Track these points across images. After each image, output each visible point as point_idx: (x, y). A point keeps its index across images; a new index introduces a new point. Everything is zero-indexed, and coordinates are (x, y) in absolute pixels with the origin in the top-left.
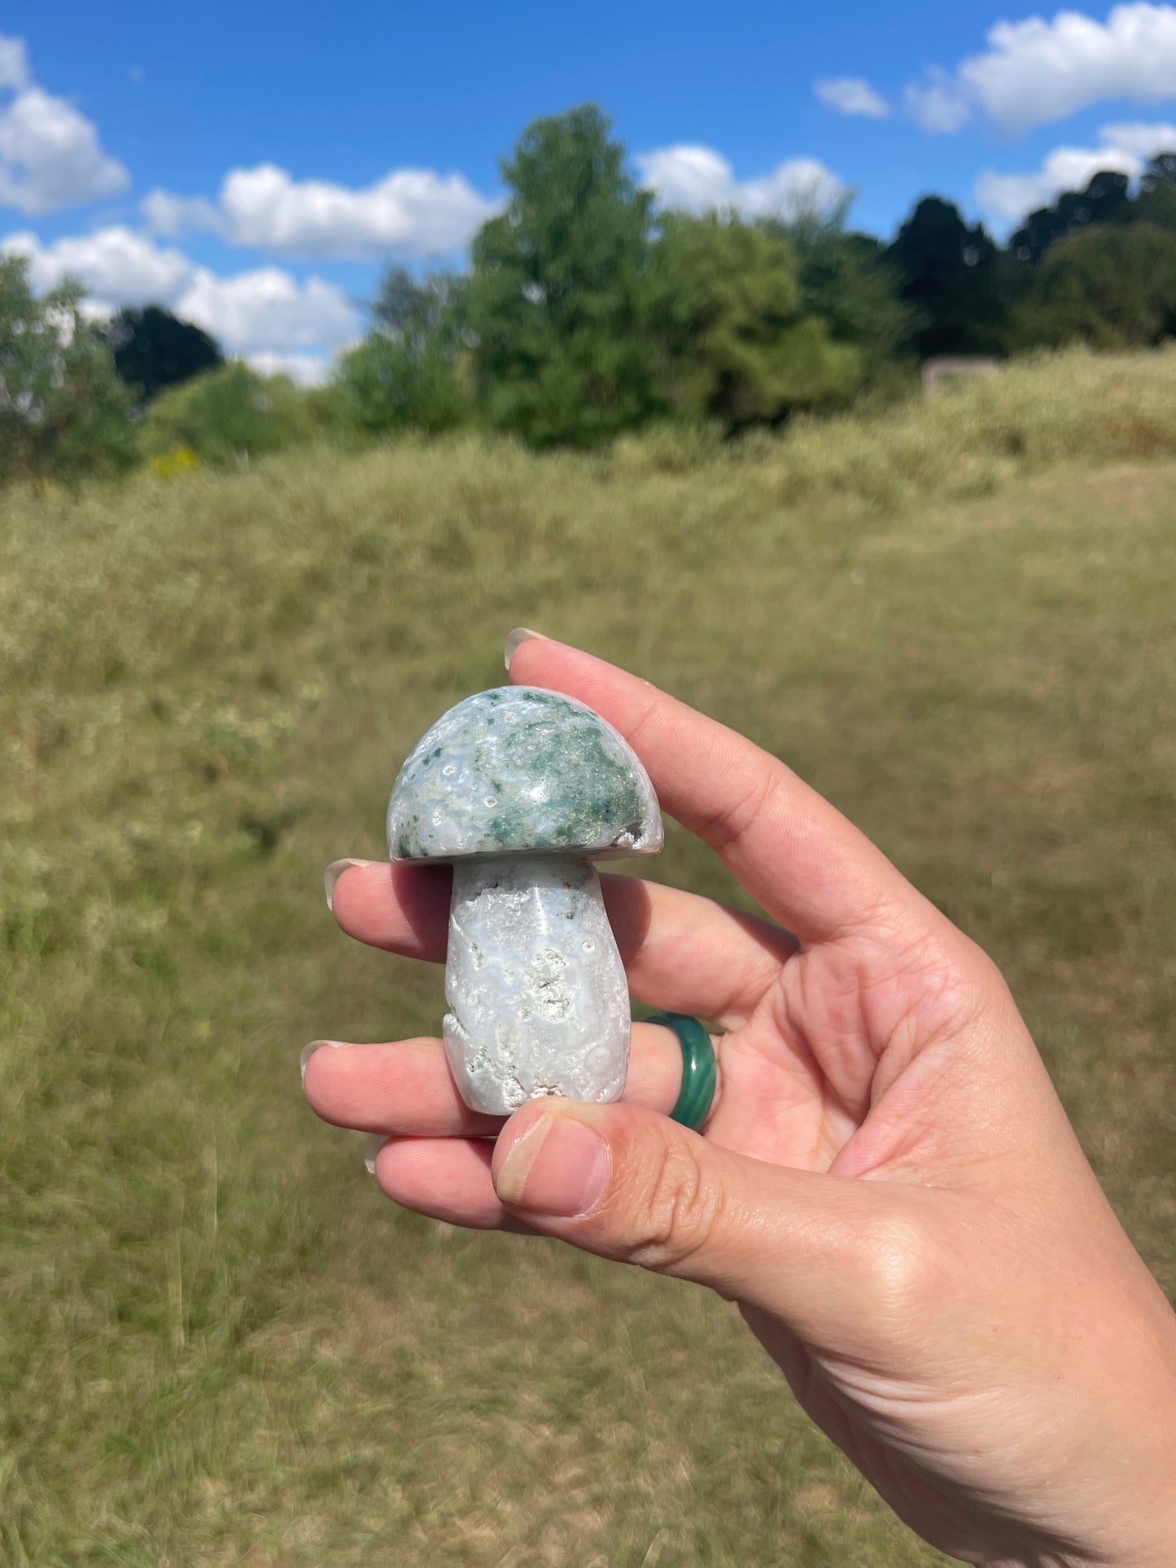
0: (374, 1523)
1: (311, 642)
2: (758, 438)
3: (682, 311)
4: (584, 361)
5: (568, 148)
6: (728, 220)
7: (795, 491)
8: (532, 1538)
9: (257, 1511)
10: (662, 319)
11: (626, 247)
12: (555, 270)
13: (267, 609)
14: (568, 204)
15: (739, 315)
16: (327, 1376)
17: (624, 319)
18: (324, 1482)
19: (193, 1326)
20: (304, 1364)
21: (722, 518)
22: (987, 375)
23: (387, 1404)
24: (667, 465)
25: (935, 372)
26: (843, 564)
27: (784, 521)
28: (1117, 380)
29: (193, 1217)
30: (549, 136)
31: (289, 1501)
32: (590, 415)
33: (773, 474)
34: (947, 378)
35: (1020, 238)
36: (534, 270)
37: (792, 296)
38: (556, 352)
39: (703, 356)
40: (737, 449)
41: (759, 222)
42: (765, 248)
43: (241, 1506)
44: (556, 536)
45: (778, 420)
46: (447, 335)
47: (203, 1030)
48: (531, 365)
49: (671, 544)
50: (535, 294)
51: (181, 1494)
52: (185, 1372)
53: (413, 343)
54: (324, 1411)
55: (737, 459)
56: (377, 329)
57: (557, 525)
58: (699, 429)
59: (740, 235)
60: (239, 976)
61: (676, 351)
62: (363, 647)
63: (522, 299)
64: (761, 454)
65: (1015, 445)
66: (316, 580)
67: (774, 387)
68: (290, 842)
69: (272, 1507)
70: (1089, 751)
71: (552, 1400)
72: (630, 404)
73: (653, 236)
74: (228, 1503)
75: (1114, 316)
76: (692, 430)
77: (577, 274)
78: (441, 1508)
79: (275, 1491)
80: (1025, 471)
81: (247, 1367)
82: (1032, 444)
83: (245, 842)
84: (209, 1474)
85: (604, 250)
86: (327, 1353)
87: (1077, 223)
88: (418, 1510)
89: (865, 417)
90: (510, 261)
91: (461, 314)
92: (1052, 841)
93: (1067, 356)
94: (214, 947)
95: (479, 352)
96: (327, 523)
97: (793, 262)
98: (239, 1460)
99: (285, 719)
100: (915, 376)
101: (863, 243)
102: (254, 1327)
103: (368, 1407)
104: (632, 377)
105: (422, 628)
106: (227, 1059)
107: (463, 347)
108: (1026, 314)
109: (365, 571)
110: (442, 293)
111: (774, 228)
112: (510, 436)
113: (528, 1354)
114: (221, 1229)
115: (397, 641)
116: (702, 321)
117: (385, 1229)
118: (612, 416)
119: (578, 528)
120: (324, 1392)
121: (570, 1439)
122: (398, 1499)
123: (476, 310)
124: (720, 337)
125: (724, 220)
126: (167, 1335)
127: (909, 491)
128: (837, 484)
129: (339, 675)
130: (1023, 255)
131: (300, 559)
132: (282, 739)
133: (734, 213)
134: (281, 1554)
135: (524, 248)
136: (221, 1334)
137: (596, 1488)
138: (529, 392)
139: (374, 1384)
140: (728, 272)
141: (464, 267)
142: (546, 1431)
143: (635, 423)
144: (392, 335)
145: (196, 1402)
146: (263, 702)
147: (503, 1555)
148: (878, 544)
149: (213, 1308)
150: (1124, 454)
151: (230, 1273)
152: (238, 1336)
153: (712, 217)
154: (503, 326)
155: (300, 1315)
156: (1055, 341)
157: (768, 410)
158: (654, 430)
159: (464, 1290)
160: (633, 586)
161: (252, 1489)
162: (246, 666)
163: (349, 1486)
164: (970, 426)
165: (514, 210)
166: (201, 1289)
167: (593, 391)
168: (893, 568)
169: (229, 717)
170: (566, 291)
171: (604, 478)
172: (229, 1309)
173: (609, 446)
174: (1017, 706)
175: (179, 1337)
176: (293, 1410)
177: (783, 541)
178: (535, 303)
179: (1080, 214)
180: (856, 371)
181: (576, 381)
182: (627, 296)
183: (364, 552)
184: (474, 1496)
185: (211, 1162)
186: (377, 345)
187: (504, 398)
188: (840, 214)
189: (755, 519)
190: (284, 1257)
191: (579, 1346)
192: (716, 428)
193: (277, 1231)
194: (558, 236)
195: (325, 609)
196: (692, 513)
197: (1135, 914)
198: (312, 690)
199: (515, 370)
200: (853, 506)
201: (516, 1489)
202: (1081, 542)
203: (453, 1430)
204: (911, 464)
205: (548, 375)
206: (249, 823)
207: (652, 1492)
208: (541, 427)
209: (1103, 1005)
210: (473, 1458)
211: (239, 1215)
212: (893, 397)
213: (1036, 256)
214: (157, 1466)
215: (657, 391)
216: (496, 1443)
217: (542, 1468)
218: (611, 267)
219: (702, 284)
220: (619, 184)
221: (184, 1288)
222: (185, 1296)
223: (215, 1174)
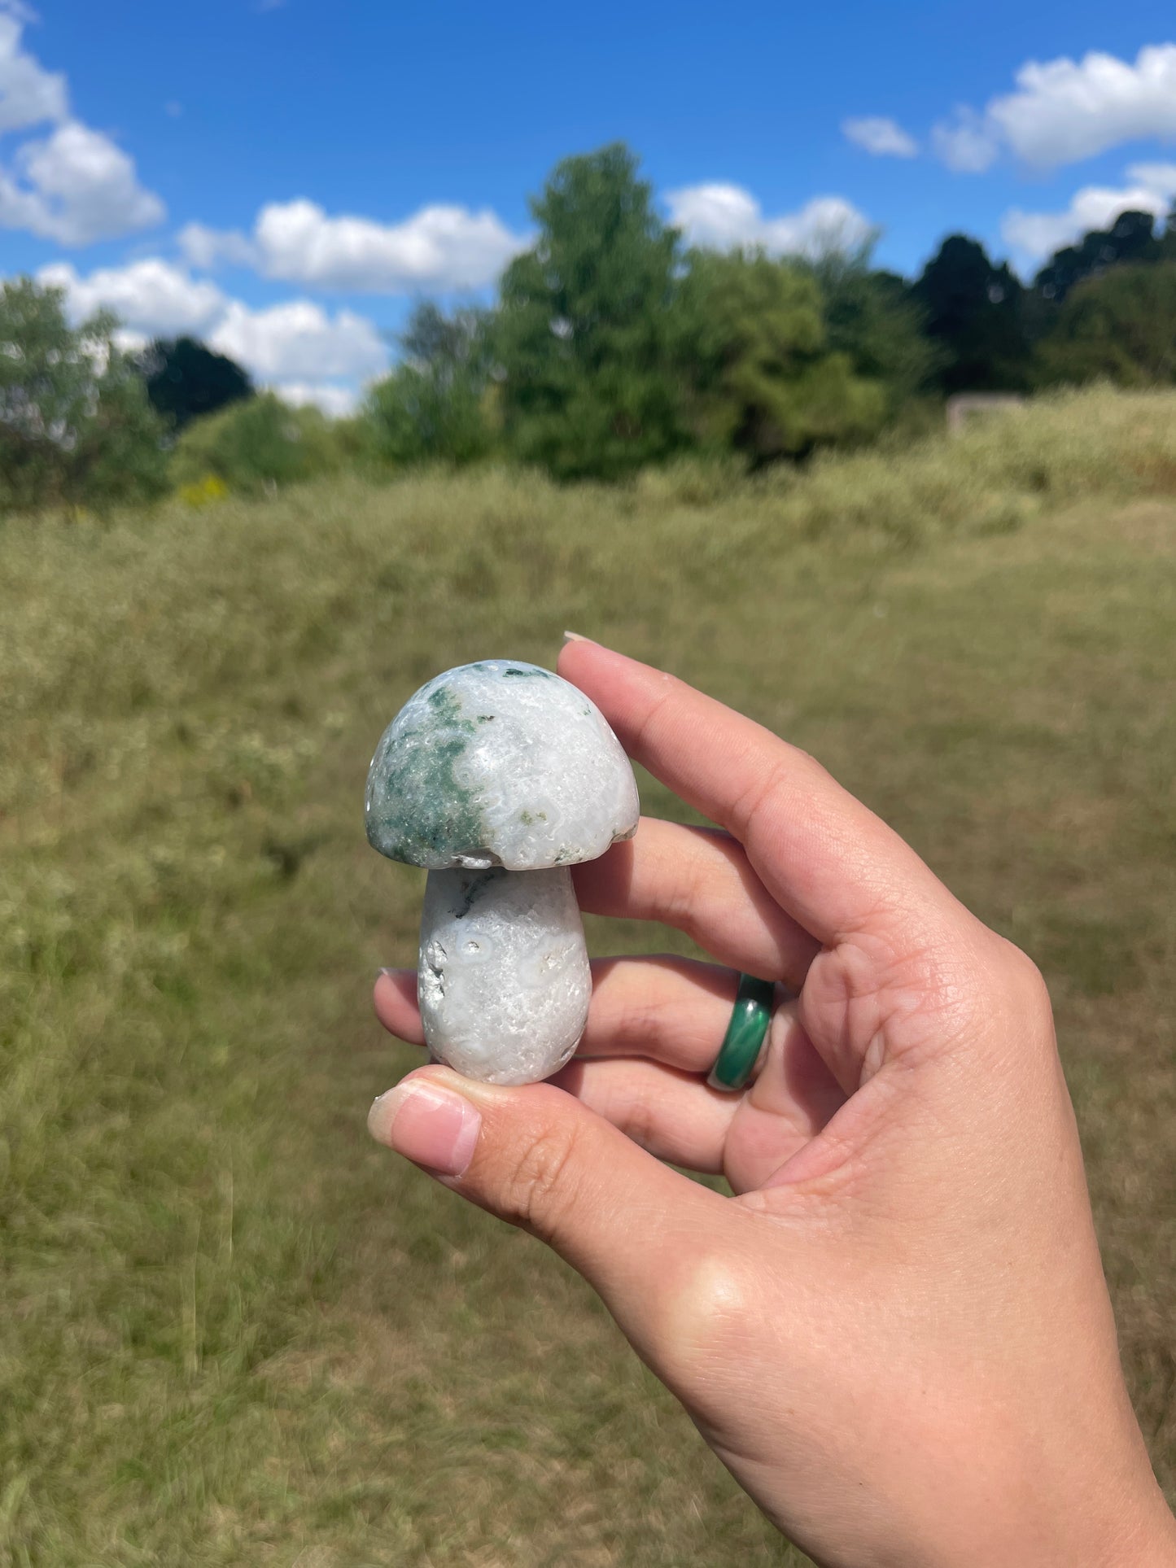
0: (384, 1555)
1: (336, 670)
2: (782, 472)
3: (707, 346)
4: (609, 395)
5: (597, 186)
6: (754, 258)
7: (818, 525)
9: (267, 1540)
10: (688, 354)
11: (653, 283)
13: (292, 637)
14: (595, 240)
15: (764, 351)
16: (339, 1406)
17: (649, 354)
18: (335, 1512)
19: (207, 1351)
20: (316, 1392)
21: (745, 550)
22: (1011, 411)
23: (398, 1434)
24: (690, 498)
25: (959, 408)
26: (866, 597)
27: (808, 554)
28: (1141, 417)
29: (208, 1244)
30: (579, 174)
31: (299, 1529)
32: (615, 449)
33: (797, 508)
34: (972, 414)
35: (1045, 276)
36: (561, 304)
37: (817, 332)
38: (583, 387)
39: (727, 391)
40: (761, 483)
41: (784, 259)
42: (791, 285)
43: (251, 1534)
44: (579, 566)
45: (802, 454)
46: (474, 368)
47: (221, 1055)
48: (557, 398)
49: (694, 576)
50: (562, 329)
51: (192, 1520)
52: (197, 1398)
53: (441, 377)
54: (335, 1441)
55: (761, 493)
56: (406, 363)
57: (581, 556)
58: (723, 462)
59: (766, 273)
60: (258, 1001)
61: (701, 385)
62: (387, 676)
63: (549, 334)
64: (784, 488)
65: (1039, 481)
66: (342, 609)
67: (799, 422)
68: (310, 868)
69: (282, 1536)
70: (1112, 787)
71: (564, 1435)
72: (655, 437)
73: (680, 273)
74: (238, 1531)
75: (1140, 354)
76: (716, 464)
77: (604, 308)
78: (451, 1541)
79: (286, 1520)
80: (1049, 507)
81: (258, 1395)
82: (1056, 480)
83: (266, 867)
84: (220, 1501)
85: (630, 286)
86: (339, 1382)
87: (1103, 262)
88: (428, 1542)
89: (889, 452)
90: (538, 296)
91: (488, 347)
92: (1073, 877)
93: (1091, 393)
94: (233, 972)
95: (507, 386)
96: (354, 552)
97: (819, 299)
98: (249, 1488)
99: (309, 745)
100: (939, 413)
101: (887, 281)
102: (266, 1355)
103: (379, 1437)
104: (657, 411)
106: (245, 1084)
107: (489, 379)
108: (1050, 351)
109: (389, 600)
110: (471, 329)
111: (799, 265)
112: (536, 468)
113: (540, 1387)
114: (236, 1255)
116: (728, 356)
117: (399, 1258)
118: (636, 449)
119: (601, 560)
120: (336, 1421)
121: (582, 1474)
122: (408, 1531)
123: (503, 344)
124: (745, 373)
125: (750, 258)
126: (180, 1361)
127: (932, 526)
128: (860, 518)
129: (363, 703)
130: (1048, 294)
131: (326, 588)
132: (305, 766)
133: (760, 251)
135: (552, 284)
136: (233, 1361)
137: (607, 1524)
138: (555, 425)
139: (386, 1415)
140: (754, 308)
141: (492, 301)
142: (557, 1466)
143: (659, 457)
144: (421, 368)
145: (208, 1428)
146: (288, 729)
148: (901, 578)
149: (227, 1334)
150: (1149, 491)
151: (244, 1299)
152: (250, 1363)
153: (738, 254)
154: (528, 359)
155: (312, 1342)
156: (1079, 378)
157: (792, 444)
158: (678, 464)
159: (477, 1321)
160: (656, 618)
161: (262, 1518)
162: (270, 692)
163: (359, 1516)
164: (994, 461)
165: (543, 246)
166: (215, 1316)
167: (618, 425)
168: (916, 602)
169: (254, 743)
170: (592, 326)
171: (628, 510)
172: (243, 1335)
173: (634, 479)
174: (1042, 743)
175: (192, 1362)
176: (304, 1438)
177: (806, 574)
178: (562, 337)
179: (1106, 252)
180: (880, 407)
181: (603, 412)
182: (653, 331)
183: (389, 582)
184: (484, 1529)
185: (227, 1188)
186: (406, 377)
187: (530, 431)
188: (865, 252)
189: (777, 552)
190: (299, 1284)
191: (592, 1380)
192: (740, 462)
193: (291, 1257)
194: (586, 272)
195: (352, 638)
196: (715, 546)
197: (1157, 953)
198: (336, 718)
199: (542, 403)
200: (876, 540)
201: (527, 1523)
202: (1105, 579)
203: (465, 1463)
204: (934, 499)
205: (574, 408)
206: (271, 849)
207: (663, 1529)
208: (566, 459)
209: (1125, 1044)
210: (484, 1490)
211: (254, 1241)
212: (917, 433)
213: (1061, 294)
214: (168, 1491)
215: (682, 424)
216: (508, 1476)
217: (552, 1504)
218: (638, 304)
219: (727, 320)
220: (647, 221)
221: (198, 1313)
222: (198, 1322)
223: (231, 1199)
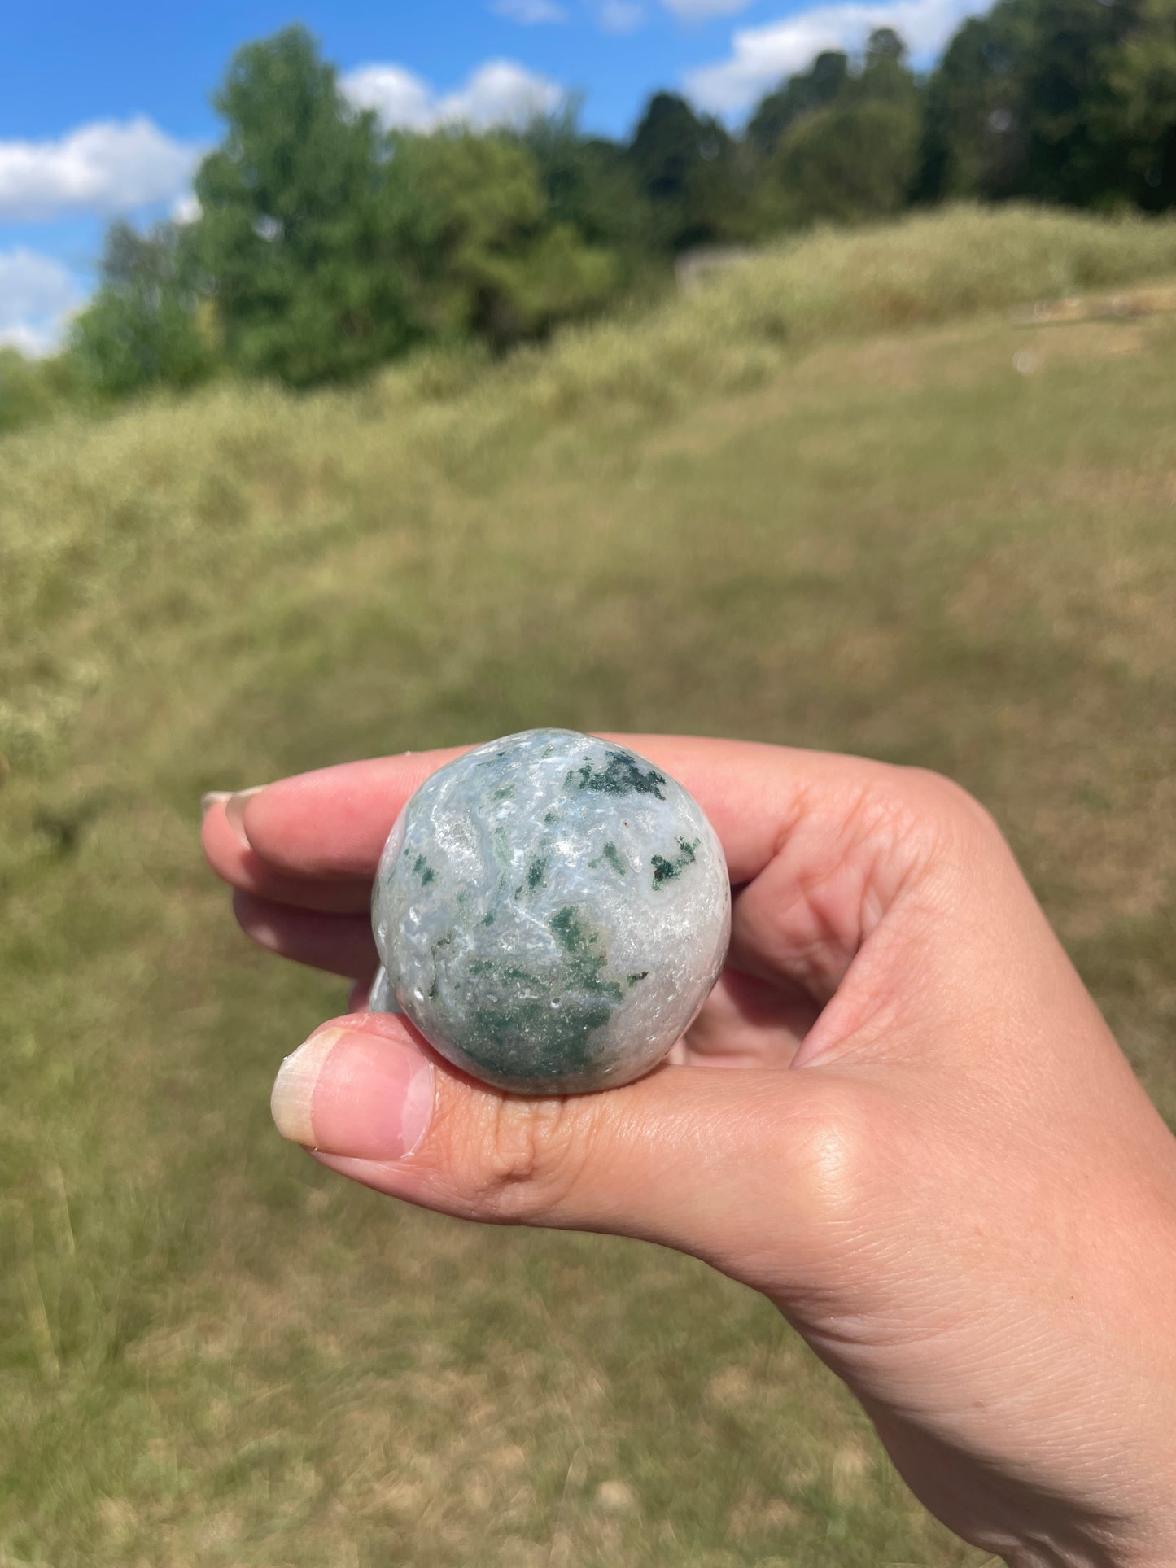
0: (290, 1509)
1: (83, 623)
2: (524, 354)
3: (427, 229)
4: (332, 293)
5: (280, 72)
6: (459, 135)
7: (569, 403)
8: (454, 1487)
9: (164, 1521)
10: (407, 242)
11: (356, 171)
12: (286, 200)
13: (29, 595)
14: (288, 131)
15: (484, 230)
16: (218, 1374)
17: (366, 246)
18: (230, 1480)
19: (66, 1350)
20: (190, 1366)
21: (501, 438)
22: (741, 266)
23: (284, 1386)
24: (437, 392)
25: (691, 269)
26: (628, 470)
27: (565, 435)
29: (45, 1239)
30: (258, 62)
31: (198, 1507)
32: (349, 351)
33: (543, 389)
34: (706, 274)
35: (753, 128)
36: (263, 202)
37: (537, 206)
38: (302, 289)
39: (457, 276)
40: (504, 369)
41: (490, 135)
42: (502, 157)
43: (148, 1517)
44: (331, 478)
45: (541, 331)
46: (183, 284)
47: (28, 1046)
48: (276, 304)
49: (454, 471)
50: (269, 230)
51: (82, 1519)
52: (66, 1398)
53: (147, 299)
54: (218, 1411)
55: (506, 380)
56: (108, 289)
58: (464, 351)
59: (474, 147)
60: (59, 982)
61: (427, 273)
62: (142, 621)
63: (255, 237)
64: (528, 372)
65: (777, 331)
66: (78, 557)
67: (533, 300)
68: (95, 837)
69: (180, 1515)
71: (456, 1346)
72: (386, 332)
74: (133, 1519)
76: (455, 353)
77: (312, 205)
78: (356, 1476)
79: (180, 1496)
80: (790, 357)
81: (130, 1382)
82: (793, 329)
83: (38, 844)
84: (109, 1494)
85: (333, 176)
86: (216, 1350)
88: (332, 1485)
89: (628, 320)
90: (237, 197)
91: (194, 260)
94: (25, 958)
95: (221, 299)
96: (81, 495)
98: (138, 1473)
100: (671, 274)
101: (600, 147)
102: (129, 1338)
103: (263, 1394)
104: (384, 304)
105: (202, 592)
106: (60, 1071)
109: (130, 546)
110: (171, 245)
111: (506, 136)
112: (267, 381)
113: (423, 1307)
114: (79, 1247)
115: (177, 609)
116: (450, 236)
117: (255, 1214)
119: (354, 467)
120: (215, 1386)
121: (475, 1383)
122: (308, 1480)
123: (209, 254)
124: (470, 255)
125: (455, 135)
126: (36, 1364)
127: (681, 389)
128: (611, 391)
129: (120, 653)
130: (759, 146)
131: (56, 538)
132: (65, 729)
134: (198, 1556)
135: (247, 182)
136: (94, 1355)
137: (511, 1420)
138: (278, 333)
139: (268, 1370)
140: (467, 186)
142: (451, 1375)
143: (397, 353)
144: (124, 292)
145: (83, 1426)
146: (36, 691)
147: (426, 1508)
148: (659, 446)
149: (85, 1327)
151: (96, 1288)
152: (115, 1351)
154: (238, 266)
155: (178, 1318)
156: (797, 225)
157: (529, 323)
158: (416, 358)
159: (350, 1256)
160: (420, 520)
161: (157, 1501)
162: (15, 657)
163: (255, 1475)
164: (731, 320)
165: (232, 143)
166: (67, 1312)
167: (346, 323)
168: (678, 469)
170: (302, 221)
171: (372, 413)
172: (98, 1327)
173: (372, 381)
175: (52, 1365)
176: (185, 1414)
177: (566, 456)
178: (270, 241)
180: (609, 276)
181: (326, 316)
182: (367, 222)
183: (128, 521)
184: (389, 1454)
185: (57, 1181)
186: (107, 306)
187: (254, 342)
188: (570, 117)
189: (531, 437)
190: (151, 1262)
191: (475, 1286)
192: (480, 349)
193: (140, 1242)
194: (284, 164)
195: (95, 586)
196: (470, 438)
198: (87, 670)
199: (262, 313)
200: (627, 412)
201: (430, 1442)
202: (851, 418)
203: (358, 1396)
204: (680, 362)
205: (297, 313)
206: (44, 822)
207: (568, 1411)
208: (298, 368)
210: (381, 1421)
211: (95, 1227)
213: (773, 142)
214: (49, 1503)
216: (405, 1405)
217: (455, 1416)
218: (345, 193)
219: (441, 201)
220: (336, 103)
221: (49, 1312)
222: (51, 1323)
223: (62, 1194)
